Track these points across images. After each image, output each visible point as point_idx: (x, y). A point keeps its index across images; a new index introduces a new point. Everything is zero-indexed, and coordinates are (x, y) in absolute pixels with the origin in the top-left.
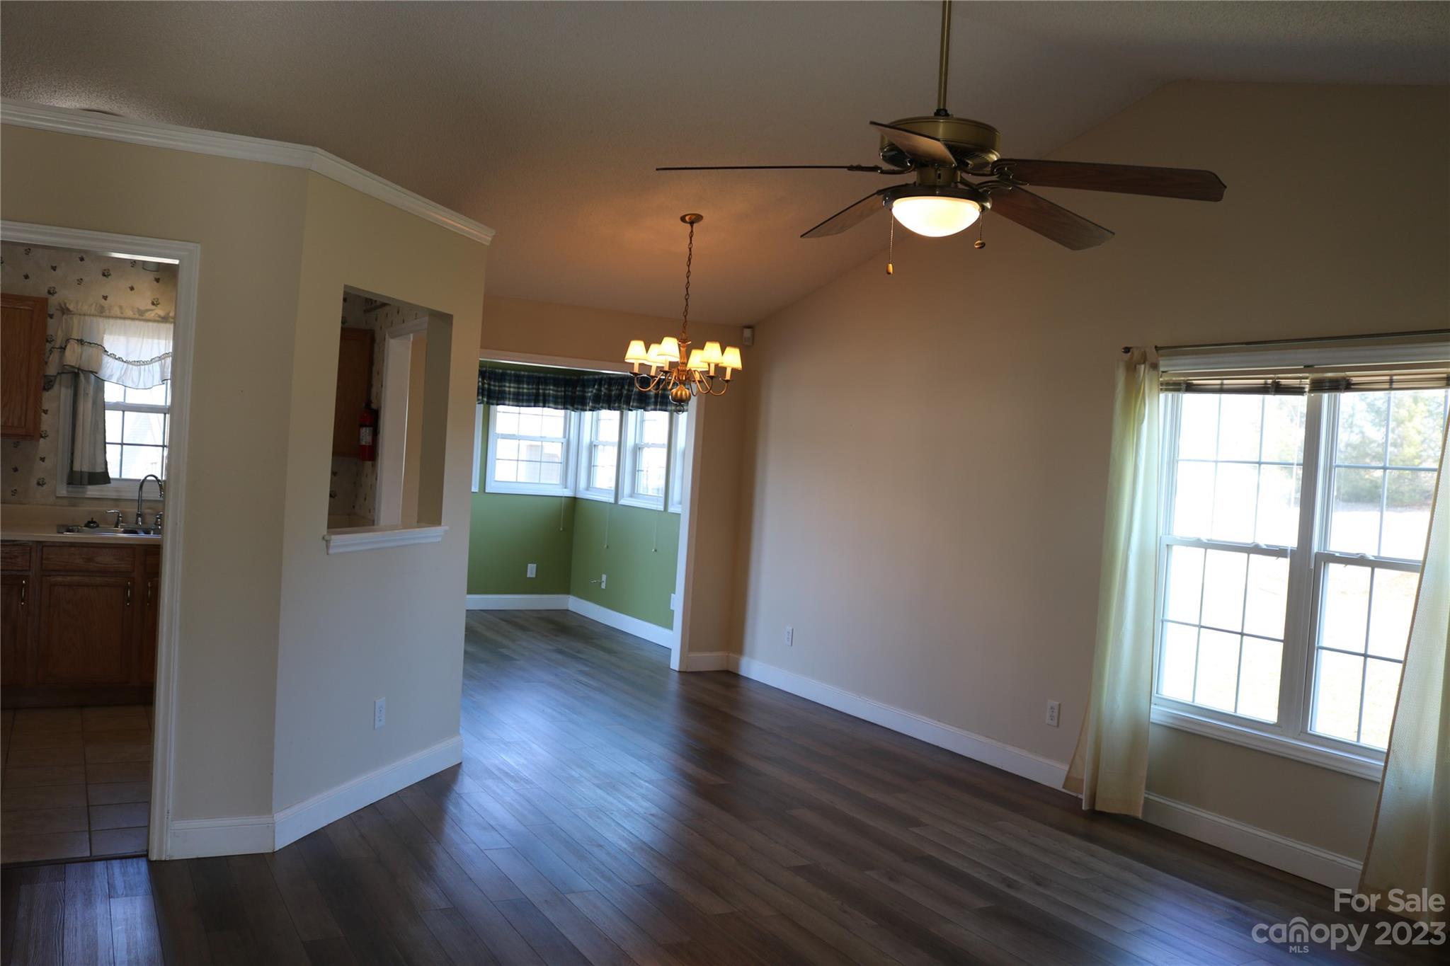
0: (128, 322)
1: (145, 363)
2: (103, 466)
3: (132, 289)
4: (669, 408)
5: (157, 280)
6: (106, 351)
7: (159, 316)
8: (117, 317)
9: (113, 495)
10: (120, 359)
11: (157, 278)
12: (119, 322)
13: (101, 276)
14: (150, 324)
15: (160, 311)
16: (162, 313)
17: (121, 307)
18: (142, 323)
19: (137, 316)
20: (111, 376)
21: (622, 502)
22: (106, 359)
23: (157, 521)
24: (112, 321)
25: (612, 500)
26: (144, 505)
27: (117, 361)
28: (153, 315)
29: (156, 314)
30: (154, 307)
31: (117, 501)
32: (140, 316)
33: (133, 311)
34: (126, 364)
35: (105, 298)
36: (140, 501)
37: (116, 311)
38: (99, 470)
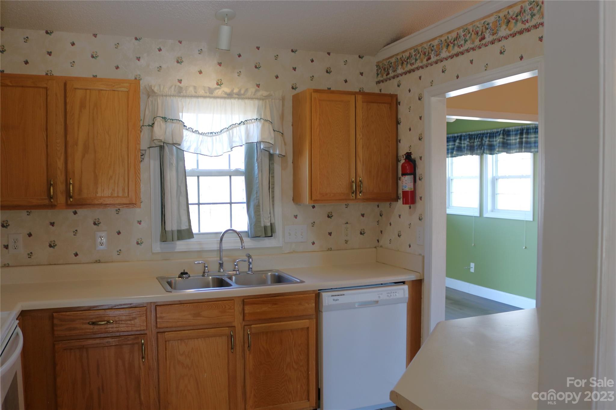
0: (201, 100)
1: (216, 133)
2: (187, 224)
3: (200, 72)
4: (533, 150)
5: (220, 64)
6: (184, 126)
7: (226, 93)
8: (192, 97)
9: (196, 248)
10: (196, 132)
11: (220, 62)
12: (194, 100)
13: (176, 63)
14: (219, 100)
15: (226, 89)
16: (227, 90)
17: (195, 87)
18: (212, 100)
19: (208, 94)
20: (189, 147)
21: (486, 215)
22: (185, 133)
23: (235, 268)
24: (188, 100)
25: (477, 214)
26: (224, 253)
27: (193, 134)
28: (220, 92)
29: (224, 91)
30: (219, 86)
31: (200, 253)
32: (210, 94)
33: (204, 90)
34: (201, 136)
35: (180, 81)
36: (220, 250)
37: (191, 91)
38: (184, 227)
